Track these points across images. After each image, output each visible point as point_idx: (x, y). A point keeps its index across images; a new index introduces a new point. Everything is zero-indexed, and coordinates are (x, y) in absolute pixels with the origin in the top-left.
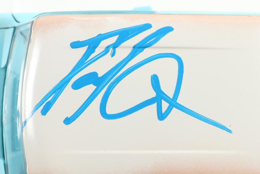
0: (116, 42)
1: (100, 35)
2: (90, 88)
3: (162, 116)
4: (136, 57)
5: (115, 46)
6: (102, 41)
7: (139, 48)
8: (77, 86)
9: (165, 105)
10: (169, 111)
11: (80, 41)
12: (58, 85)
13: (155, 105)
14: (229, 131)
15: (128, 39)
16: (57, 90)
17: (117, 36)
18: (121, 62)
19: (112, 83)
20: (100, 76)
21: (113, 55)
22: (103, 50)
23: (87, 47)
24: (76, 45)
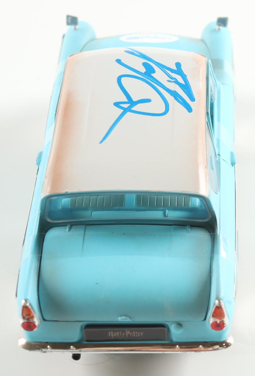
0: (180, 83)
1: (186, 76)
2: (143, 70)
3: (117, 104)
4: (167, 93)
5: (177, 82)
6: (180, 76)
7: (174, 94)
8: (144, 64)
9: (126, 106)
10: (121, 108)
11: (181, 67)
12: (147, 57)
13: (126, 100)
14: (101, 142)
15: (182, 89)
16: (143, 56)
17: (184, 83)
18: (163, 85)
19: (146, 80)
20: (152, 74)
21: (168, 81)
22: (173, 77)
23: (176, 69)
24: (178, 65)
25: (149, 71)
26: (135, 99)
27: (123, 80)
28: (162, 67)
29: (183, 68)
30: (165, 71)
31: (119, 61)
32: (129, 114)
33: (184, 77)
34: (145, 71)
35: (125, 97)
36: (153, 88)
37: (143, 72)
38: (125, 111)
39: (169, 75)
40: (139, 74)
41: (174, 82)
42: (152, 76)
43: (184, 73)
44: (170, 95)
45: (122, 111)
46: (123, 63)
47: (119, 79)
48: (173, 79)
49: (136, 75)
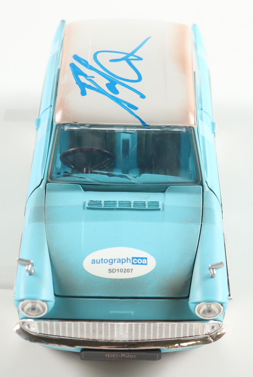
0: (83, 76)
1: (77, 83)
2: (118, 86)
3: (140, 59)
5: (85, 76)
6: (82, 82)
8: (117, 92)
9: (132, 57)
10: (136, 56)
11: (81, 91)
12: (114, 101)
13: (131, 61)
14: (150, 37)
16: (119, 101)
17: (79, 76)
19: (115, 77)
20: (109, 82)
21: (93, 77)
22: (89, 81)
23: (86, 88)
24: (83, 93)
25: (112, 86)
26: (124, 62)
27: (136, 78)
28: (99, 90)
29: (79, 90)
30: (96, 87)
31: (143, 96)
32: (129, 52)
33: (79, 82)
34: (116, 86)
35: (132, 63)
36: (107, 70)
37: (117, 84)
38: (132, 54)
39: (93, 82)
40: (122, 83)
41: (89, 77)
42: (109, 81)
43: (78, 85)
44: (92, 66)
45: (135, 54)
46: (139, 94)
47: (140, 79)
48: (89, 79)
49: (125, 82)
